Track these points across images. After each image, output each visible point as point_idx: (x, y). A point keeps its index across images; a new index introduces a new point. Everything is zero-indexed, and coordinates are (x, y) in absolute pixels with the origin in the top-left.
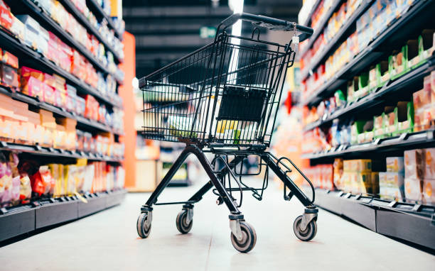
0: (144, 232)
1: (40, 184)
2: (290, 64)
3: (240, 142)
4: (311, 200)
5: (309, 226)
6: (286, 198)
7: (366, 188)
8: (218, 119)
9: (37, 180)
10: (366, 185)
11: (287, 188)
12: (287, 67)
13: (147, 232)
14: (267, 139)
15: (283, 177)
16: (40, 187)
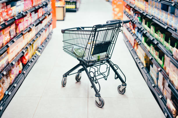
0: (64, 85)
1: (24, 60)
2: (120, 31)
3: (100, 60)
4: (124, 81)
5: (123, 90)
6: (115, 79)
7: (146, 63)
8: (92, 55)
9: (23, 59)
10: (145, 62)
11: (116, 75)
12: (119, 31)
13: (65, 84)
14: (110, 56)
15: (115, 71)
16: (25, 61)
